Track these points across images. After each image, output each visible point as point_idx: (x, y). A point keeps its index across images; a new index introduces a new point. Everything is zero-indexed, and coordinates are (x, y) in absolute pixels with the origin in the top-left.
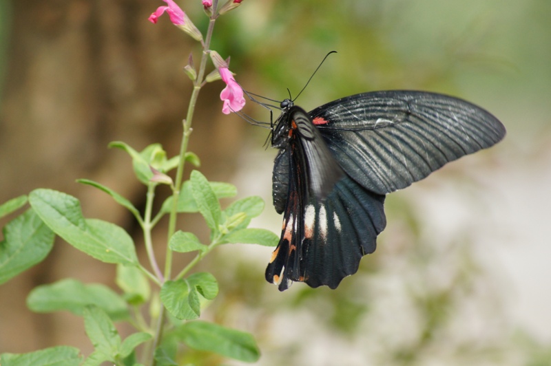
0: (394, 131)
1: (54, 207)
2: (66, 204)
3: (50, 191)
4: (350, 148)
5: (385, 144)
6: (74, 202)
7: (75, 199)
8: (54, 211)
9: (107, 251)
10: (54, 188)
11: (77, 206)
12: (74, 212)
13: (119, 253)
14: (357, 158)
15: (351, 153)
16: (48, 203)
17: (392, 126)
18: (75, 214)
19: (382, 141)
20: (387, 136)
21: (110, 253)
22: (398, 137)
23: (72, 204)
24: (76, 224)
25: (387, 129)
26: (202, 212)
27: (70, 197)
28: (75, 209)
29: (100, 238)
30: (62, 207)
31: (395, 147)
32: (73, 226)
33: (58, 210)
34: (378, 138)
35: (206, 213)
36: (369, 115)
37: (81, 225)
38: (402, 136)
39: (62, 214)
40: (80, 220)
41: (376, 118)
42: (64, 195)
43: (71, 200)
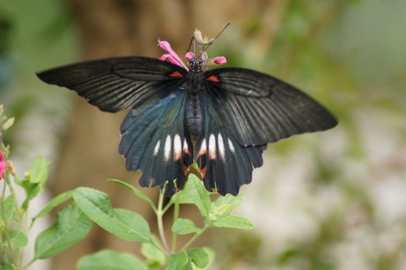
0: (259, 102)
1: (90, 200)
2: (99, 198)
3: (88, 189)
4: (229, 105)
5: (252, 110)
6: (105, 197)
7: (106, 195)
8: (91, 203)
9: (129, 232)
10: (91, 187)
11: (107, 199)
12: (105, 204)
13: (138, 233)
14: (232, 113)
15: (229, 108)
16: (87, 197)
17: (258, 98)
18: (106, 205)
19: (249, 106)
20: (254, 104)
21: (132, 233)
22: (260, 108)
23: (104, 198)
24: (107, 212)
25: (255, 100)
26: (196, 204)
27: (103, 193)
28: (106, 201)
29: (124, 222)
30: (97, 200)
31: (258, 114)
32: (104, 214)
33: (94, 203)
34: (248, 104)
35: (200, 205)
36: (246, 85)
37: (110, 213)
38: (264, 107)
39: (97, 205)
40: (110, 210)
41: (249, 89)
42: (98, 191)
43: (103, 195)
